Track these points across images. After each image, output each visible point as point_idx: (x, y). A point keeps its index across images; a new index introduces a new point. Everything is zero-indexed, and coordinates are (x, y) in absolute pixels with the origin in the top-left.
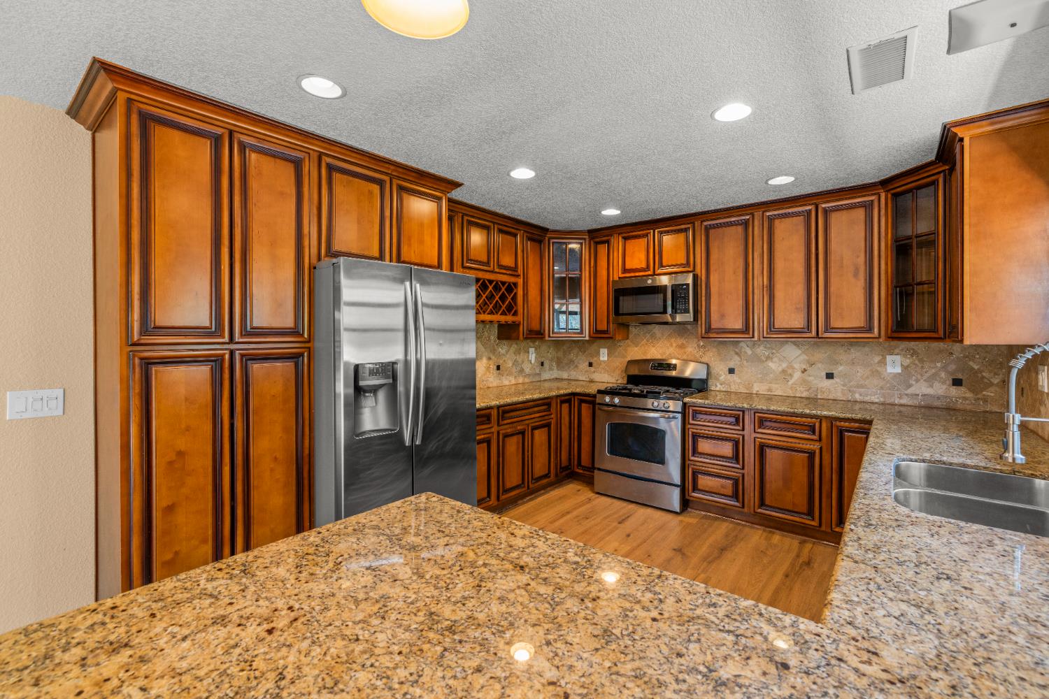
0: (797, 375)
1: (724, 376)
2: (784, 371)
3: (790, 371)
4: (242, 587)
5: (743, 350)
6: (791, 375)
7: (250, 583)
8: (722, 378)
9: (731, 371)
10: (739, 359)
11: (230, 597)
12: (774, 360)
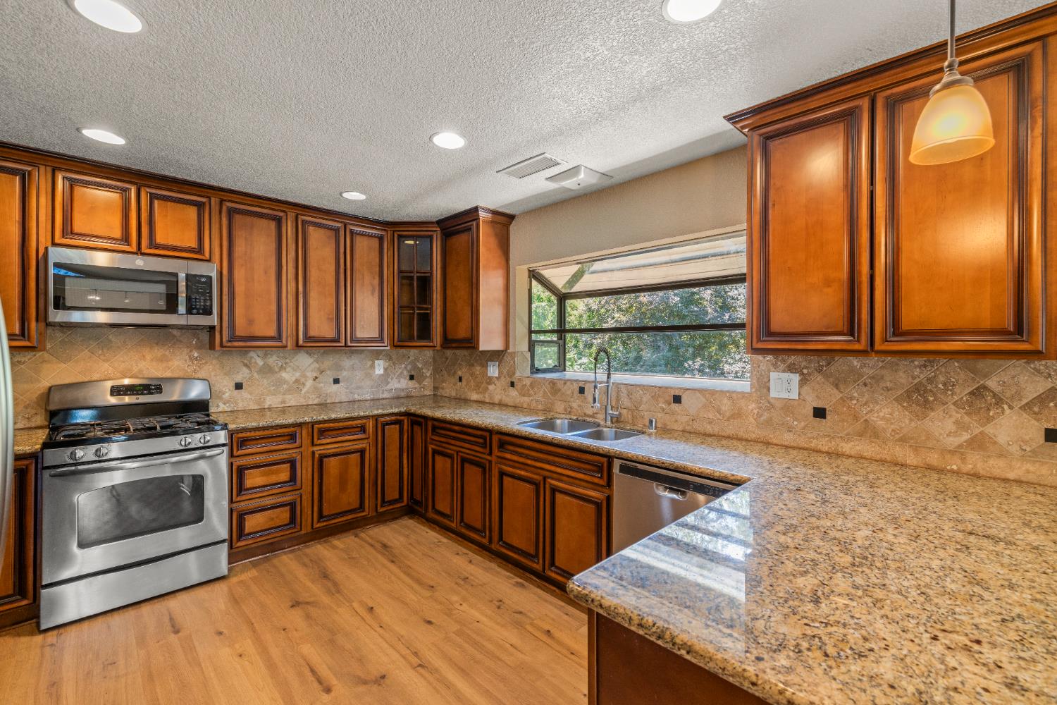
0: (309, 383)
1: (229, 392)
2: (297, 381)
3: (303, 380)
4: (952, 693)
5: (253, 361)
6: (304, 384)
7: (937, 689)
8: (226, 396)
9: (239, 386)
10: (248, 371)
11: (978, 697)
12: (287, 370)
